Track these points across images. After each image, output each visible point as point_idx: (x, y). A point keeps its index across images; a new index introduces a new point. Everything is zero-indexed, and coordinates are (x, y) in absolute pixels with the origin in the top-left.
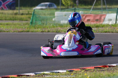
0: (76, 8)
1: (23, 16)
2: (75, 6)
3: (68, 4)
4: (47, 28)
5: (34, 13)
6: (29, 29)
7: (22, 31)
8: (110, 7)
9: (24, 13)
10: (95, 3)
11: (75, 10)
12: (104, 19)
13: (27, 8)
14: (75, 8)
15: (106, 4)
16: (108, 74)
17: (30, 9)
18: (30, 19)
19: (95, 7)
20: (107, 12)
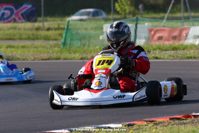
0: (139, 18)
1: (50, 33)
2: (138, 14)
3: (125, 10)
4: (91, 52)
5: (68, 26)
6: (59, 53)
7: (48, 58)
8: (197, 14)
9: (51, 27)
10: (170, 8)
11: (137, 20)
12: (187, 36)
14: (137, 18)
15: (189, 9)
16: (193, 129)
17: (62, 20)
18: (62, 37)
19: (170, 15)
20: (191, 23)
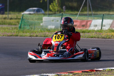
1: (12, 21)
2: (62, 11)
3: (55, 9)
4: (36, 33)
5: (23, 17)
6: (18, 33)
7: (11, 35)
8: (96, 13)
9: (13, 17)
10: (81, 9)
11: (62, 15)
12: (90, 25)
13: (16, 13)
15: (91, 10)
17: (19, 14)
18: (19, 24)
19: (81, 13)
20: (93, 18)
